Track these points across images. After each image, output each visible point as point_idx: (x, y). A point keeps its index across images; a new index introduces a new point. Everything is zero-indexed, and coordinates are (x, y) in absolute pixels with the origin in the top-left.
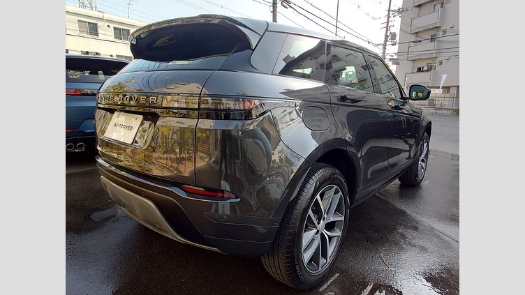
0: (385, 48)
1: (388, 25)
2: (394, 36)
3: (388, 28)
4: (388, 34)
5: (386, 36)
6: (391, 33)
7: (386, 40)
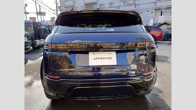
0: (57, 12)
1: (56, 3)
2: (60, 7)
3: (57, 4)
4: (57, 6)
5: (57, 7)
6: (58, 6)
7: (57, 9)
